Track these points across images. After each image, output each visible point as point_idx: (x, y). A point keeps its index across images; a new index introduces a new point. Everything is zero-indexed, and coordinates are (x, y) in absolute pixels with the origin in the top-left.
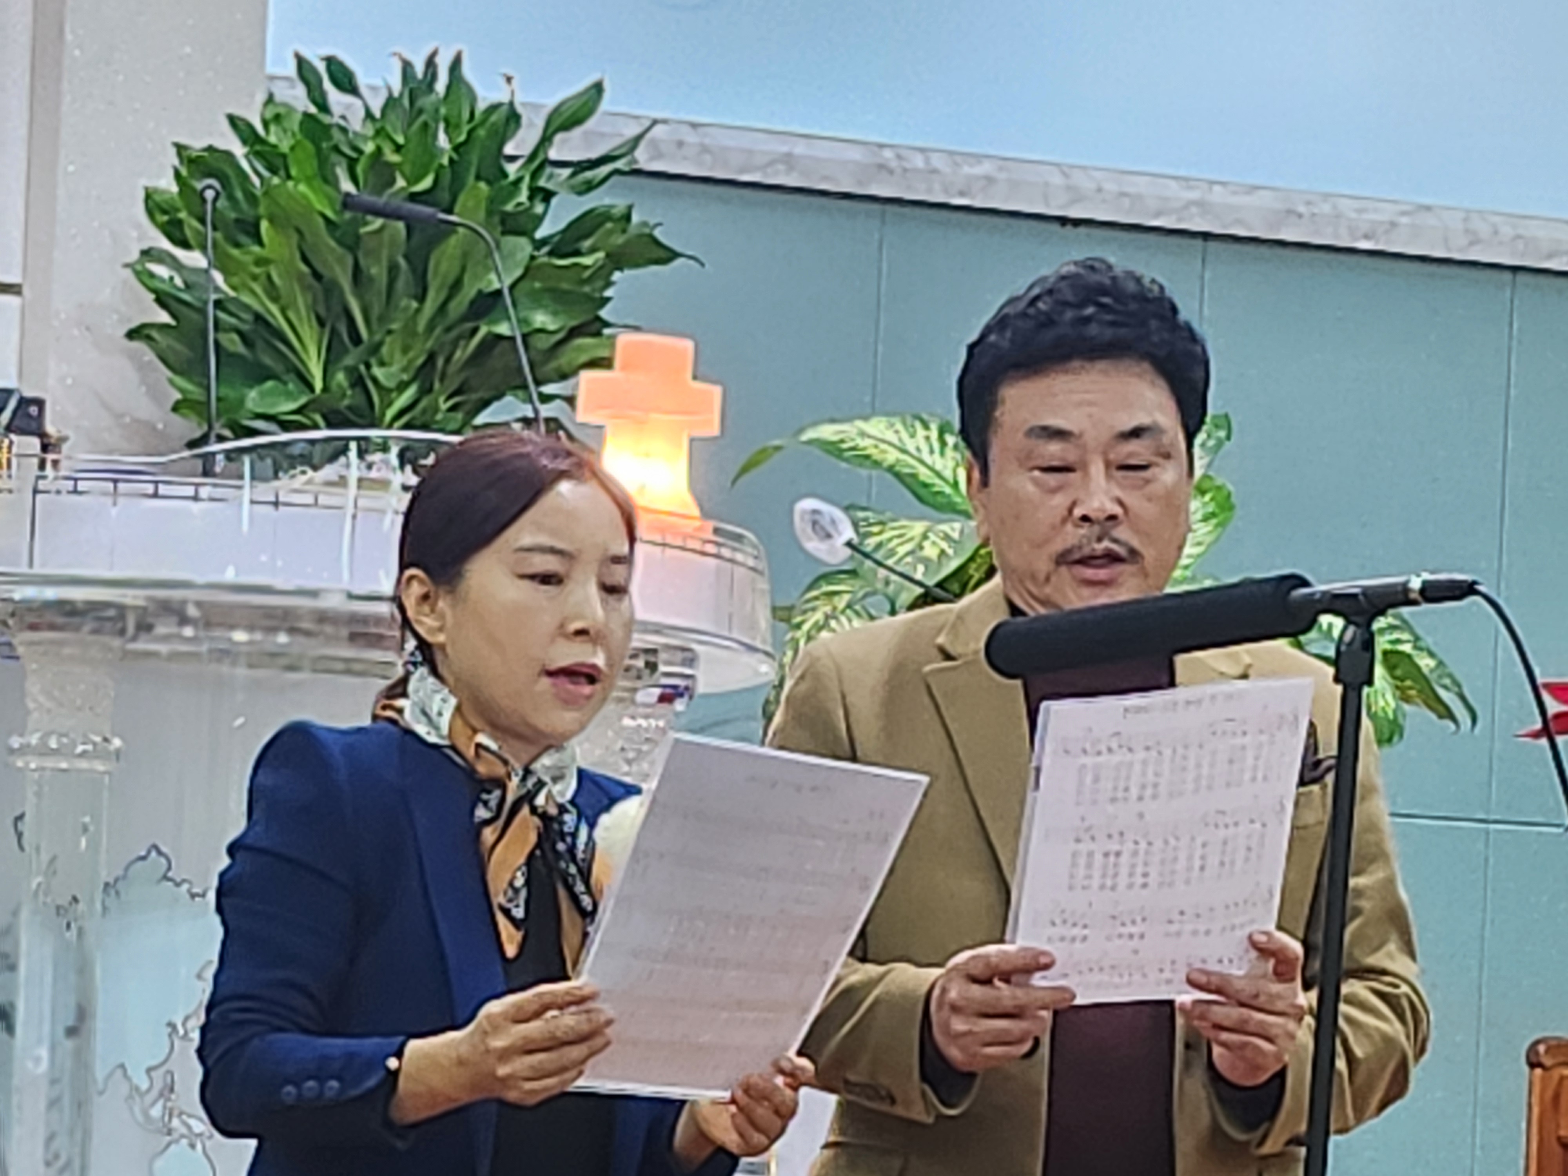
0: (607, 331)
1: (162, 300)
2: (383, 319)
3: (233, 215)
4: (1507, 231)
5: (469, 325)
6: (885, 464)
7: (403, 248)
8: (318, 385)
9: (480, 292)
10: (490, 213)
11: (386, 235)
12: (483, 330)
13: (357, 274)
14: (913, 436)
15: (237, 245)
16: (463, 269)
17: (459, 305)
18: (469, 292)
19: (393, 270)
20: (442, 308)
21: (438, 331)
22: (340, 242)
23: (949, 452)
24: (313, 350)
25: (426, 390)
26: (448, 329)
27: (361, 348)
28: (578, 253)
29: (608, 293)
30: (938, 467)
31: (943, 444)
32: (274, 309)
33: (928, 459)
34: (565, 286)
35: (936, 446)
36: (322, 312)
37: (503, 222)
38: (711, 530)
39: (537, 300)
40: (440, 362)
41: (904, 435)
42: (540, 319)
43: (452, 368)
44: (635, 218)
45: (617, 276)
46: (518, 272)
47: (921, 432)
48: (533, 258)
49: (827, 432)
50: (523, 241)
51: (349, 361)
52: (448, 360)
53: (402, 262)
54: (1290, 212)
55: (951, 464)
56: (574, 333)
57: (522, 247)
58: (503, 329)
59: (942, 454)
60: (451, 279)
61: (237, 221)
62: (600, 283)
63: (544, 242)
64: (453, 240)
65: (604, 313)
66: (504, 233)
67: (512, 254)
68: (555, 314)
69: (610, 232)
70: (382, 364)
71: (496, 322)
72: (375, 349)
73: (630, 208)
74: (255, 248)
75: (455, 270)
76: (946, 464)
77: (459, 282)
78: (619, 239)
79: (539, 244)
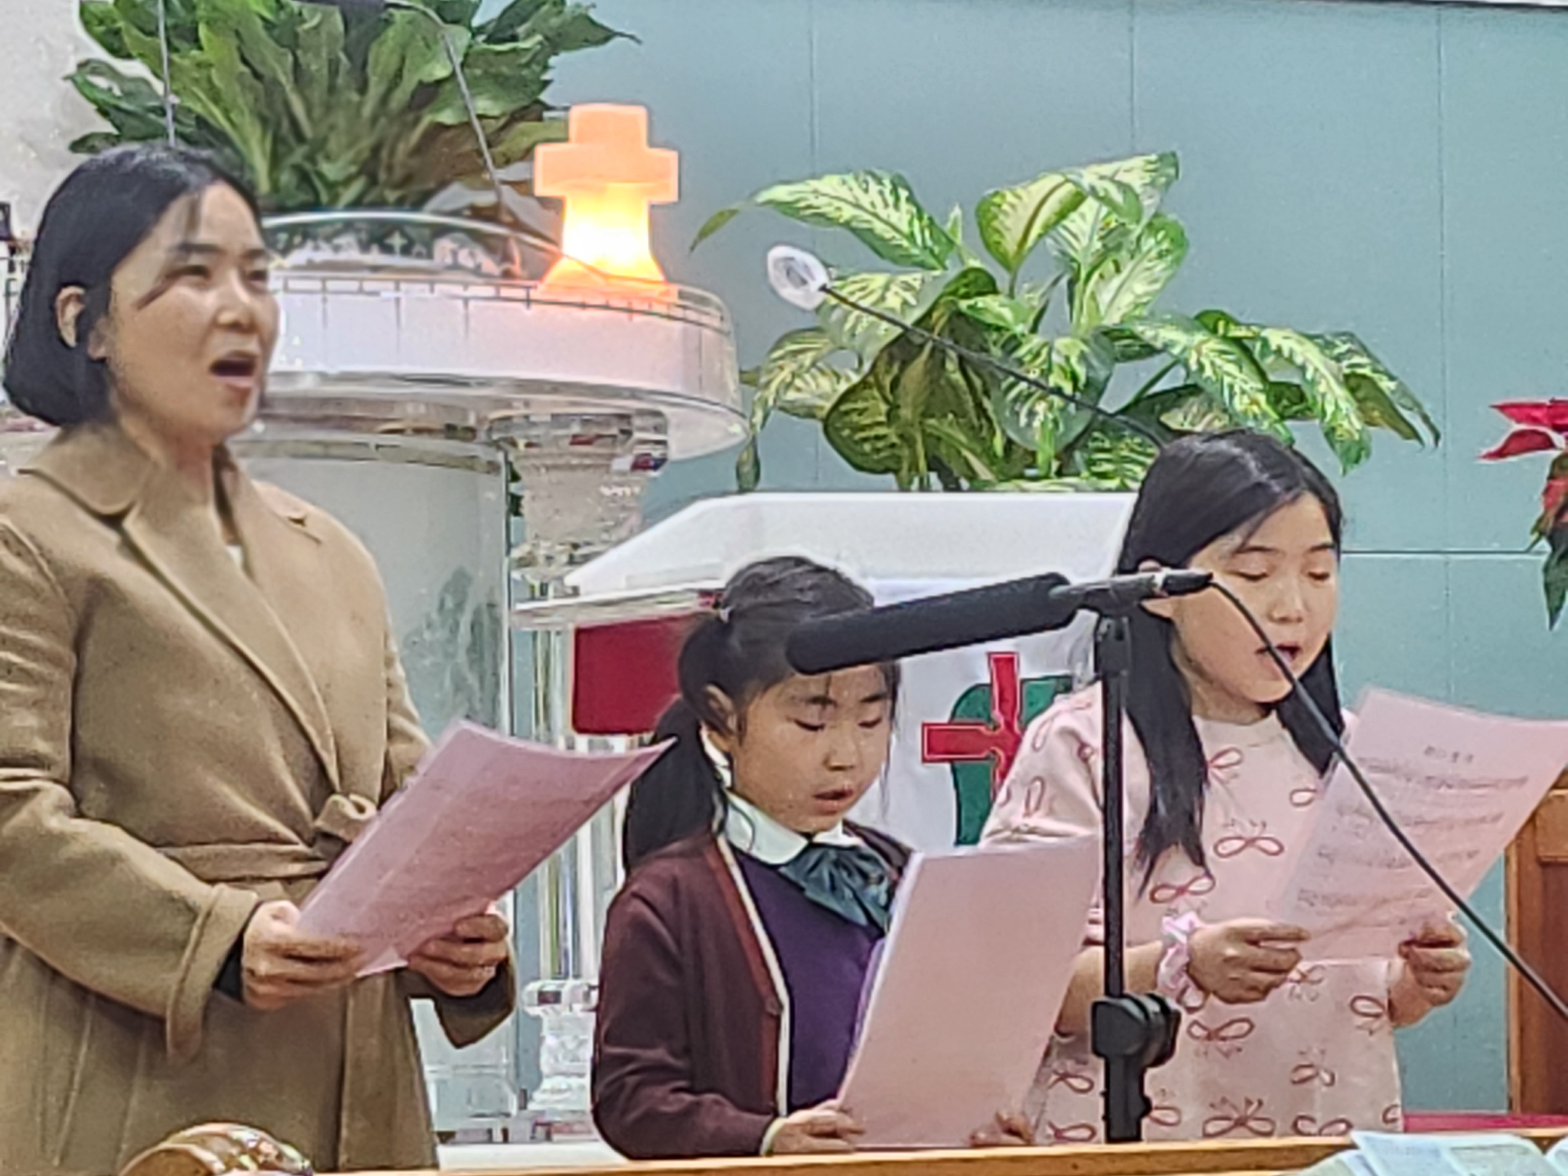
0: (547, 114)
1: (103, 110)
2: (326, 116)
5: (413, 116)
6: (842, 221)
7: (341, 43)
8: (267, 182)
9: (421, 83)
11: (324, 31)
12: (426, 120)
13: (297, 70)
14: (866, 191)
15: (177, 51)
16: (403, 59)
17: (401, 96)
18: (409, 85)
19: (333, 65)
20: (384, 100)
21: (382, 122)
22: (278, 41)
23: (904, 205)
24: (257, 150)
25: (373, 181)
26: (390, 120)
27: (306, 145)
28: (514, 38)
29: (547, 77)
30: (894, 220)
32: (216, 111)
33: (883, 213)
34: (505, 70)
35: (891, 200)
36: (264, 112)
37: (439, 12)
38: (676, 294)
39: (477, 88)
40: (384, 155)
41: (858, 192)
42: (483, 105)
43: (397, 159)
45: (553, 61)
46: (458, 60)
47: (874, 187)
48: (470, 46)
49: (781, 193)
50: (461, 29)
51: (294, 159)
52: (392, 152)
53: (342, 56)
55: (906, 218)
56: (515, 118)
57: (460, 35)
58: (447, 117)
59: (896, 208)
60: (391, 71)
61: (176, 27)
62: (536, 68)
63: (480, 30)
64: (391, 32)
65: (544, 97)
66: (443, 22)
67: (449, 43)
68: (497, 99)
69: (547, 15)
70: (328, 158)
71: (439, 110)
72: (320, 145)
74: (195, 53)
75: (394, 61)
76: (902, 217)
77: (399, 75)
78: (555, 21)
79: (476, 32)
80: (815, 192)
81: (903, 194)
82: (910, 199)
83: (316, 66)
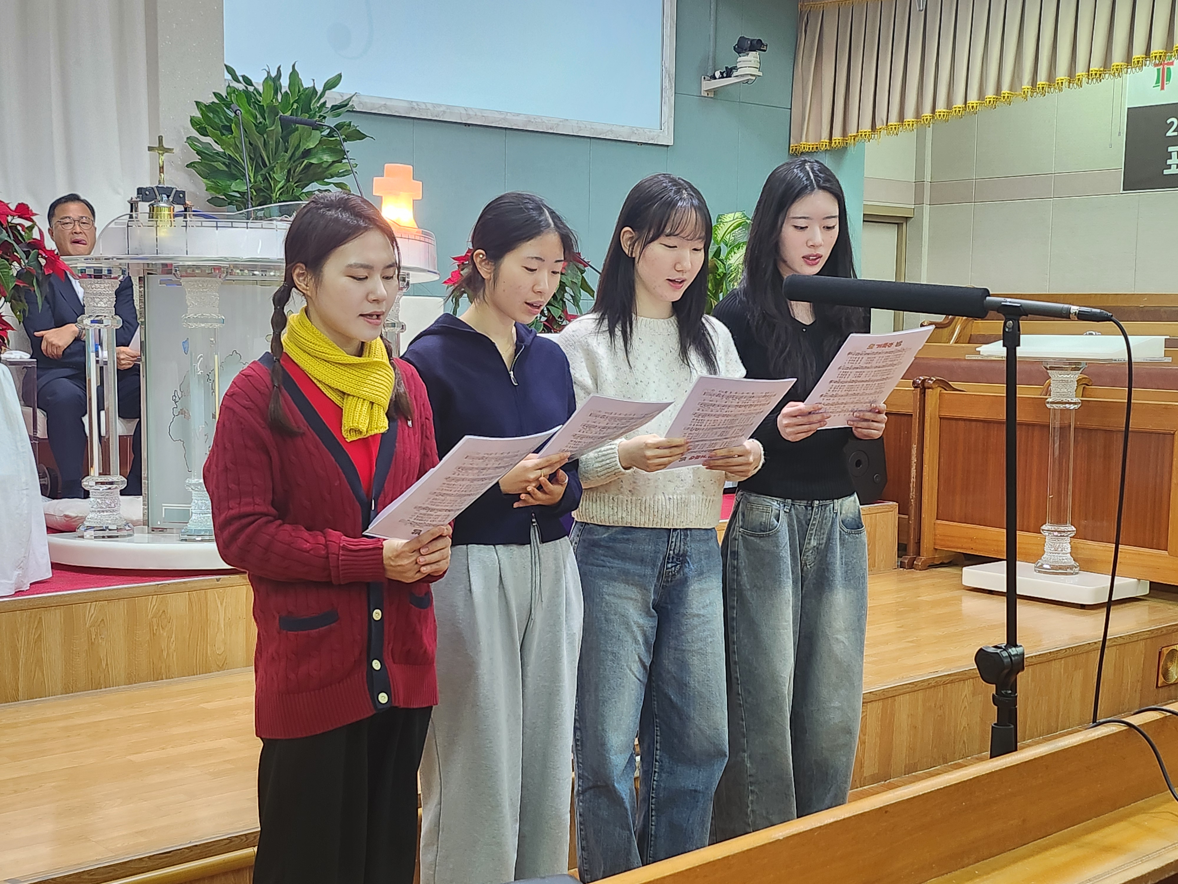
0: (346, 161)
1: (198, 154)
5: (302, 160)
7: (280, 135)
9: (305, 149)
11: (275, 131)
12: (306, 162)
13: (265, 144)
15: (224, 135)
16: (300, 141)
17: (298, 153)
18: (301, 150)
19: (277, 143)
20: (293, 154)
21: (292, 162)
22: (259, 133)
24: (250, 169)
25: (288, 181)
26: (294, 162)
27: (267, 168)
29: (345, 149)
32: (237, 155)
34: (332, 146)
36: (253, 155)
38: (421, 232)
39: (323, 152)
40: (292, 172)
42: (325, 158)
43: (296, 174)
44: (352, 125)
45: (348, 143)
46: (318, 142)
48: (321, 137)
50: (318, 132)
51: (263, 172)
52: (294, 172)
53: (280, 139)
56: (334, 162)
57: (318, 134)
58: (314, 161)
60: (296, 145)
61: (224, 126)
62: (343, 146)
64: (297, 132)
65: (344, 155)
68: (330, 156)
69: (345, 129)
70: (274, 173)
72: (272, 169)
73: (350, 122)
75: (296, 143)
77: (298, 146)
78: (348, 131)
83: (272, 143)
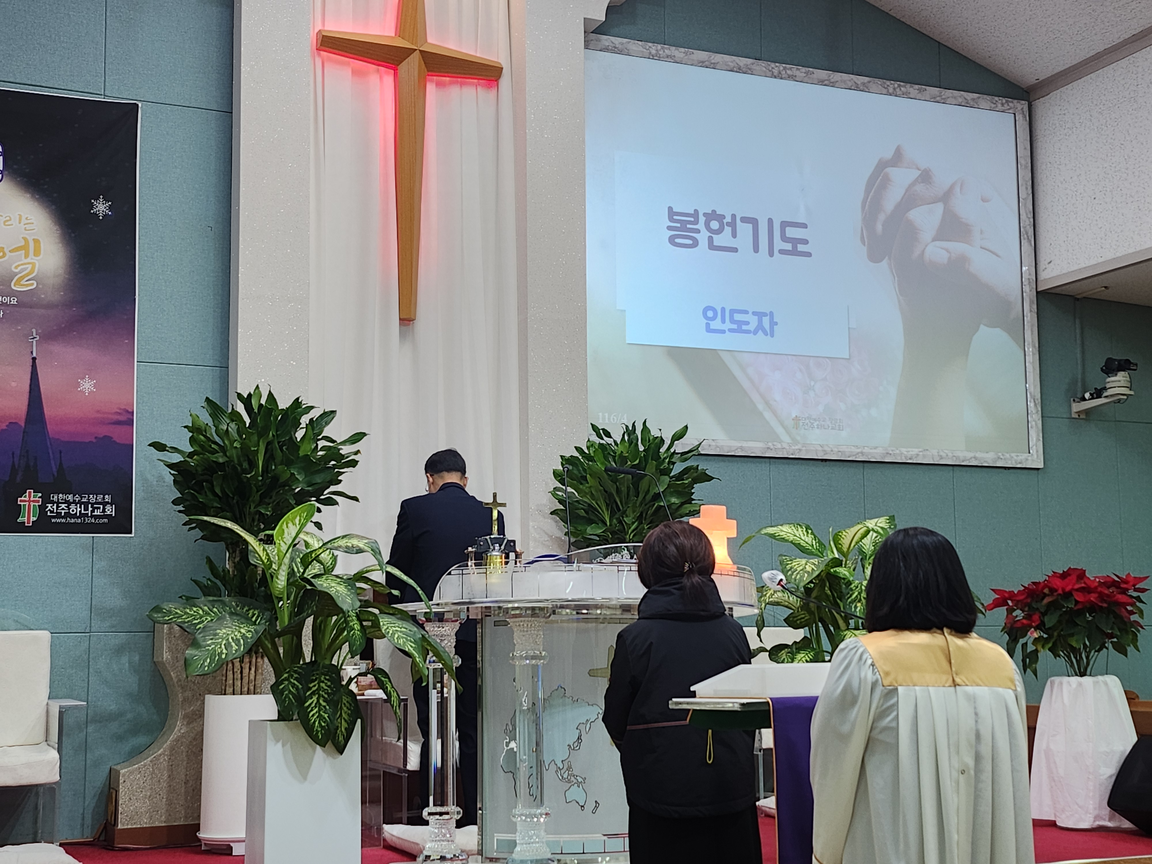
0: (693, 502)
1: (561, 502)
2: (626, 503)
3: (580, 475)
4: (950, 455)
5: (653, 503)
6: (790, 541)
7: (631, 482)
8: (608, 524)
9: (655, 493)
10: (656, 470)
11: (626, 478)
12: (656, 504)
13: (618, 490)
14: (798, 530)
15: (582, 484)
16: (649, 486)
17: (649, 497)
18: (651, 493)
19: (628, 488)
20: (644, 499)
21: (643, 505)
22: (612, 481)
23: (810, 535)
24: (606, 514)
25: (641, 523)
26: (646, 505)
27: (620, 512)
28: (683, 480)
29: (693, 491)
30: (807, 540)
31: (808, 533)
32: (594, 502)
33: (803, 538)
35: (805, 533)
36: (608, 502)
37: (660, 472)
38: (737, 568)
39: (672, 495)
40: (644, 515)
41: (795, 531)
42: (674, 500)
43: (647, 517)
44: (699, 468)
45: (695, 486)
46: (666, 486)
47: (800, 529)
48: (670, 481)
49: (770, 531)
50: (667, 477)
51: (617, 516)
52: (646, 514)
54: (887, 453)
55: (810, 539)
56: (683, 504)
57: (667, 479)
59: (807, 536)
60: (646, 490)
61: (581, 477)
62: (690, 488)
63: (673, 477)
64: (646, 478)
65: (692, 497)
66: (661, 475)
67: (663, 481)
68: (677, 498)
69: (693, 473)
70: (627, 516)
71: (660, 502)
72: (625, 512)
73: (698, 466)
74: (587, 485)
75: (647, 487)
76: (809, 539)
78: (695, 474)
79: (671, 478)
80: (782, 531)
81: (810, 531)
82: (812, 533)
83: (624, 489)
